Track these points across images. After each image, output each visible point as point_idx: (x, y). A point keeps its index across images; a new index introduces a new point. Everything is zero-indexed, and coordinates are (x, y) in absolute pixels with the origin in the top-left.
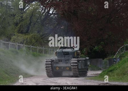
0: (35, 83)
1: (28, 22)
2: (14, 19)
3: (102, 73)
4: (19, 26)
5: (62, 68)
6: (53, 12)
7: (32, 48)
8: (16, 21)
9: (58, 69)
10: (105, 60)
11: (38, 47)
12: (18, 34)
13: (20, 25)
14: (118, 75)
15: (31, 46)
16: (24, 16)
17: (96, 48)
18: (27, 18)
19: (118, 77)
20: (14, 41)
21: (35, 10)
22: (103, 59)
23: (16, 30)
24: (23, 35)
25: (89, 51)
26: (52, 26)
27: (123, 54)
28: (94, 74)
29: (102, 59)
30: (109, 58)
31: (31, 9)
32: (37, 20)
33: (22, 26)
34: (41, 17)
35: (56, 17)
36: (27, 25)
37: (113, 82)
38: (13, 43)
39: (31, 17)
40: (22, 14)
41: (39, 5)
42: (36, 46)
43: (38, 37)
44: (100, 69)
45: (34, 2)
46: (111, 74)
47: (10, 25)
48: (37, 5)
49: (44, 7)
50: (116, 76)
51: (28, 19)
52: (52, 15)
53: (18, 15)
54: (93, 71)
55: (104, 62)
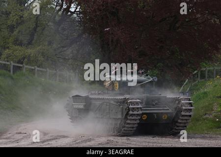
1: (32, 26)
2: (8, 19)
4: (15, 33)
6: (77, 8)
7: (38, 70)
8: (11, 23)
11: (48, 69)
12: (14, 46)
13: (18, 30)
15: (36, 67)
16: (26, 14)
21: (44, 5)
23: (12, 39)
24: (23, 48)
27: (196, 85)
33: (21, 33)
34: (55, 17)
36: (30, 31)
40: (21, 11)
43: (48, 53)
51: (33, 20)
52: (75, 15)
53: (14, 14)
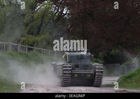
0: (46, 89)
1: (39, 23)
2: (24, 19)
3: (119, 79)
4: (29, 27)
7: (43, 50)
8: (26, 21)
9: (76, 76)
10: (123, 65)
12: (28, 35)
13: (30, 25)
14: (136, 81)
15: (42, 48)
16: (35, 15)
17: (113, 52)
18: (38, 18)
19: (137, 84)
20: (23, 42)
21: (47, 9)
22: (121, 64)
23: (26, 31)
24: (34, 37)
25: (106, 55)
26: (65, 27)
28: (110, 80)
29: (119, 64)
30: (127, 63)
31: (43, 8)
32: (50, 20)
33: (32, 27)
34: (54, 17)
35: (69, 18)
36: (38, 26)
37: (130, 89)
38: (22, 46)
39: (42, 18)
40: (32, 13)
41: (52, 5)
42: (48, 49)
43: (49, 39)
44: (118, 75)
45: (46, 1)
46: (129, 81)
47: (19, 26)
48: (49, 5)
49: (57, 6)
50: (134, 83)
51: (40, 19)
52: (66, 16)
53: (28, 15)
54: (109, 77)
55: (121, 67)
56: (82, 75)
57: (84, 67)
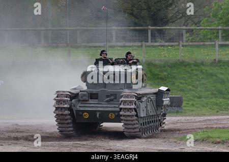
5: (98, 116)
9: (86, 116)
56: (98, 114)
57: (107, 96)
